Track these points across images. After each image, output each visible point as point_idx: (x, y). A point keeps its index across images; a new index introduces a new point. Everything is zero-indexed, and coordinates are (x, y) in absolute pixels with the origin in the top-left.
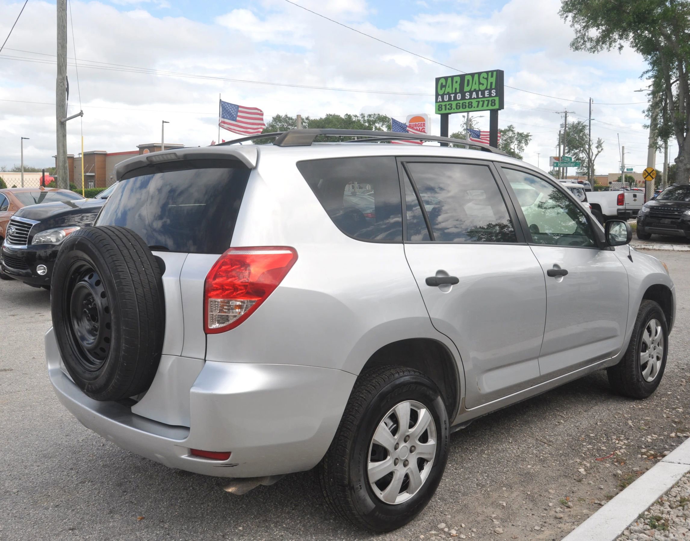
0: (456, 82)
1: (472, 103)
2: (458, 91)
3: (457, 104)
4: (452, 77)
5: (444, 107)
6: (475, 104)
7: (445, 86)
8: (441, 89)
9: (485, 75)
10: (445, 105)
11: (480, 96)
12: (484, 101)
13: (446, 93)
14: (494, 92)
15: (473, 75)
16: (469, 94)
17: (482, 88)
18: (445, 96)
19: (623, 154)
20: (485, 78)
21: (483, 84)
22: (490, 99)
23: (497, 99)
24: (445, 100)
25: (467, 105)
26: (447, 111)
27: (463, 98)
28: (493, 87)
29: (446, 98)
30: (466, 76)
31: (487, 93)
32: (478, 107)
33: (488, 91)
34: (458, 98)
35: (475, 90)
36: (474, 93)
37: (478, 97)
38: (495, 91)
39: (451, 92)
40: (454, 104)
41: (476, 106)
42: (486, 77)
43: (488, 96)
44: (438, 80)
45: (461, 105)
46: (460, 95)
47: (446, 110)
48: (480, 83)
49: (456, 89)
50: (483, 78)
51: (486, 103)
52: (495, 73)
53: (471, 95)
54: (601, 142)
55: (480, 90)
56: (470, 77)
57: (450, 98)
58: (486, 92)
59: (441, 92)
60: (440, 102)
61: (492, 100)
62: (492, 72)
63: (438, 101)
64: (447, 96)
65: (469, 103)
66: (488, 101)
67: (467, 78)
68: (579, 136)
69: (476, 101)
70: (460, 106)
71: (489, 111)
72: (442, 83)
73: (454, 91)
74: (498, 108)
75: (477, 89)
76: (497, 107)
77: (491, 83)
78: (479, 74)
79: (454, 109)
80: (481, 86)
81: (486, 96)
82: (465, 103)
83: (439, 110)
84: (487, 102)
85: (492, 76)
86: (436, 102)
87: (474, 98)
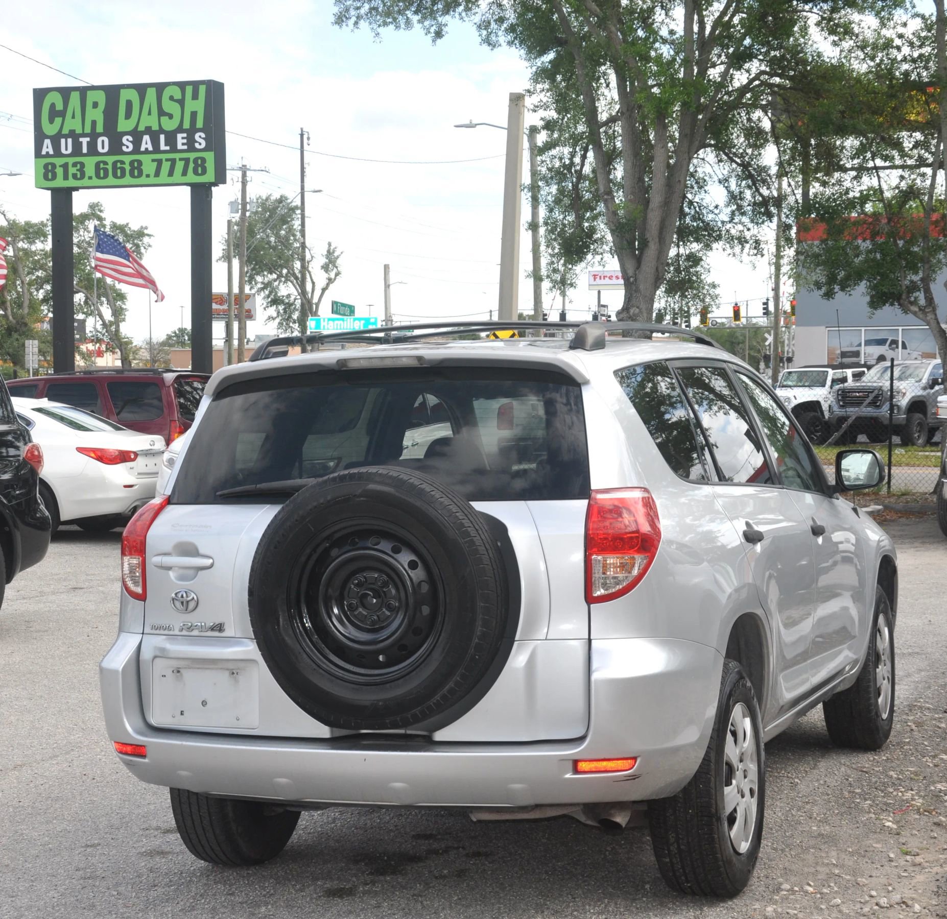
0: (95, 105)
1: (140, 163)
2: (100, 129)
3: (97, 165)
4: (83, 91)
5: (60, 171)
6: (149, 167)
7: (62, 114)
8: (51, 121)
9: (177, 93)
10: (65, 166)
11: (163, 147)
12: (173, 162)
13: (65, 131)
14: (200, 140)
15: (141, 89)
16: (131, 138)
17: (169, 125)
18: (63, 141)
19: (387, 286)
20: (177, 101)
21: (171, 116)
22: (192, 156)
23: (210, 157)
24: (63, 151)
25: (127, 167)
26: (71, 183)
27: (116, 147)
28: (200, 124)
29: (67, 146)
30: (122, 91)
31: (181, 139)
32: (157, 174)
33: (185, 135)
34: (100, 149)
35: (148, 130)
36: (146, 138)
37: (156, 149)
38: (203, 135)
39: (79, 131)
40: (90, 163)
41: (152, 173)
42: (178, 96)
43: (185, 147)
44: (40, 95)
45: (110, 167)
46: (106, 140)
47: (66, 177)
48: (161, 113)
49: (94, 123)
50: (171, 98)
51: (180, 166)
52: (202, 89)
53: (137, 142)
54: (336, 254)
55: (161, 131)
56: (133, 96)
57: (77, 147)
58: (180, 136)
59: (50, 129)
60: (48, 155)
61: (196, 160)
62: (196, 84)
63: (44, 153)
64: (70, 141)
65: (132, 163)
66: (187, 161)
67: (125, 95)
68: (277, 236)
69: (153, 160)
70: (106, 171)
71: (188, 189)
72: (53, 106)
73: (88, 130)
74: (213, 180)
75: (155, 127)
76: (210, 177)
77: (194, 115)
78: (160, 87)
79: (90, 178)
80: (164, 119)
81: (180, 147)
82: (123, 162)
83: (46, 177)
84: (183, 163)
85: (195, 96)
86: (38, 154)
87: (147, 151)
